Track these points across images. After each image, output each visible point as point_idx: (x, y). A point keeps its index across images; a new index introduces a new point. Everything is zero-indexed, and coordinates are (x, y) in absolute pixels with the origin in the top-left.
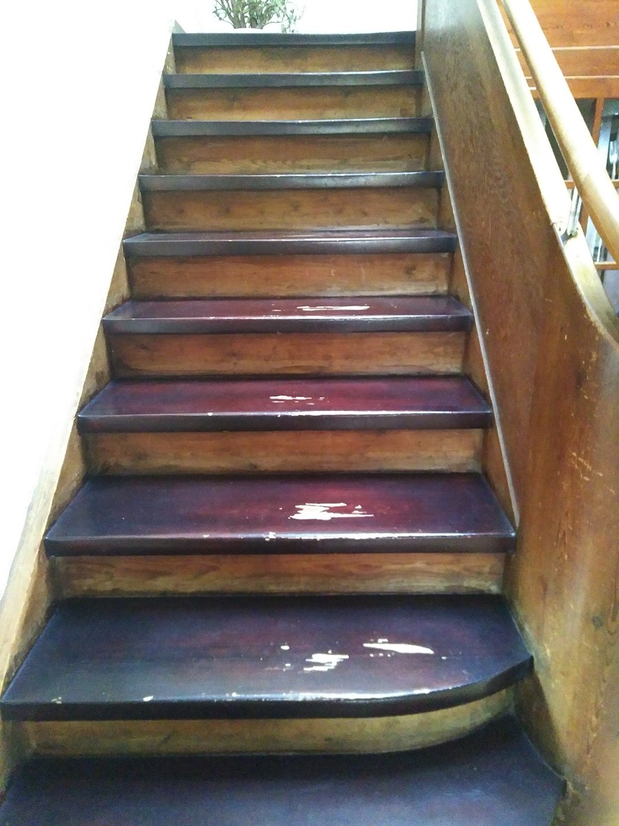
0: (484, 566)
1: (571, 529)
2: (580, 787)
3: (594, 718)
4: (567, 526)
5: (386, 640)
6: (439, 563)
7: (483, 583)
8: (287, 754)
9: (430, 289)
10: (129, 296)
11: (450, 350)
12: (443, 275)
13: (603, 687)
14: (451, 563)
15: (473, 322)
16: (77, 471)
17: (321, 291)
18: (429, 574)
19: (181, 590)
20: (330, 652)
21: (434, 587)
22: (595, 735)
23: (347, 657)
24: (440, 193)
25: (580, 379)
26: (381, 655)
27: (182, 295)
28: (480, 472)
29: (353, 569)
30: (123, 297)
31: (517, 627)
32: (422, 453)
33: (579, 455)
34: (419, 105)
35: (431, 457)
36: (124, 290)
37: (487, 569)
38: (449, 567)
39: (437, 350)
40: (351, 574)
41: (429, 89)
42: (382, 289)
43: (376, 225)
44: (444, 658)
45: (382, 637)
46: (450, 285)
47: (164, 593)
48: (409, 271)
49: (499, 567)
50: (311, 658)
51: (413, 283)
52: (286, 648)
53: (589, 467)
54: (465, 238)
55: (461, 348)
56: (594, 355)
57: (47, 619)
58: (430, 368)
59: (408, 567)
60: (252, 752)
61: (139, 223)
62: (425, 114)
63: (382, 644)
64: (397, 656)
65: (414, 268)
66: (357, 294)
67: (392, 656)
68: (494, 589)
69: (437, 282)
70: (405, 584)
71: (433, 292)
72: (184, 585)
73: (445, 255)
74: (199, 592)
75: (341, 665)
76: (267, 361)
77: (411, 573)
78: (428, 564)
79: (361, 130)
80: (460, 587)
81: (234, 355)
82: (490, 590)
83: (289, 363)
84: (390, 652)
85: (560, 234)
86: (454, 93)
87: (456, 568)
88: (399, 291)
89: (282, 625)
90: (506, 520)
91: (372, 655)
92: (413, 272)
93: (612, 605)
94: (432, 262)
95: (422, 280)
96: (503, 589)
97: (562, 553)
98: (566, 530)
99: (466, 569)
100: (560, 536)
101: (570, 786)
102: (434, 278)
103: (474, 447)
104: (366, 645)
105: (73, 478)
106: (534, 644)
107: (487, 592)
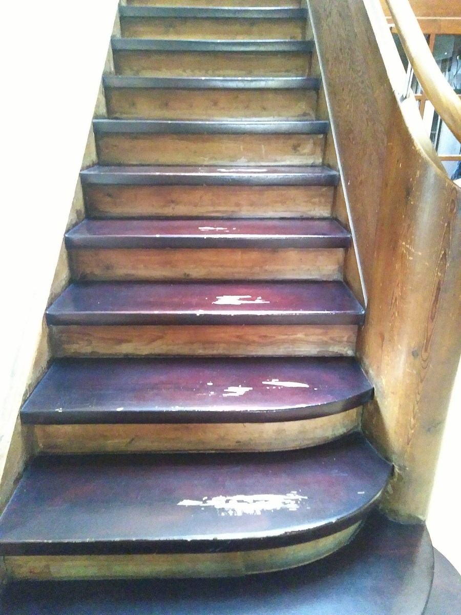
0: (344, 337)
1: (400, 294)
2: (402, 468)
3: (412, 419)
4: (398, 292)
5: (278, 380)
6: (313, 334)
7: (342, 349)
8: (211, 452)
9: (310, 161)
10: (97, 162)
11: (323, 200)
12: (319, 151)
13: (418, 397)
14: (321, 334)
15: (339, 179)
16: (65, 275)
17: (234, 161)
18: (308, 342)
19: (138, 352)
20: (240, 386)
21: (310, 351)
22: (413, 431)
23: (251, 389)
24: (318, 93)
25: (408, 192)
26: (274, 387)
27: (135, 163)
28: (342, 280)
29: (256, 339)
30: (93, 162)
31: (364, 372)
32: (303, 266)
33: (406, 244)
34: (304, 34)
35: (309, 269)
36: (94, 157)
37: (345, 339)
38: (320, 337)
39: (314, 200)
40: (254, 342)
41: (312, 21)
42: (276, 161)
43: (272, 117)
44: (315, 389)
45: (276, 378)
46: (324, 159)
47: (127, 355)
48: (295, 148)
49: (354, 338)
50: (227, 389)
51: (298, 157)
52: (210, 384)
53: (413, 250)
54: (335, 122)
55: (331, 200)
56: (418, 173)
57: (48, 367)
58: (309, 213)
59: (292, 337)
60: (188, 450)
61: (103, 110)
62: (308, 39)
63: (275, 382)
64: (285, 388)
65: (299, 145)
66: (259, 164)
67: (281, 388)
68: (350, 353)
69: (315, 156)
70: (290, 350)
71: (312, 163)
72: (140, 349)
73: (321, 136)
74: (151, 354)
75: (247, 393)
76: (195, 206)
77: (294, 342)
78: (306, 335)
79: (262, 49)
80: (327, 351)
81: (173, 202)
82: (347, 354)
83: (211, 209)
84: (280, 386)
85: (398, 98)
86: (329, 19)
87: (325, 338)
88: (288, 163)
89: (208, 372)
90: (359, 305)
91: (268, 388)
92: (298, 148)
93: (425, 341)
94: (311, 141)
95: (304, 155)
96: (355, 353)
97: (394, 313)
98: (397, 296)
99: (332, 339)
100: (393, 301)
101: (397, 470)
102: (312, 153)
103: (338, 263)
104: (264, 383)
105: (63, 278)
106: (375, 380)
107: (345, 355)
